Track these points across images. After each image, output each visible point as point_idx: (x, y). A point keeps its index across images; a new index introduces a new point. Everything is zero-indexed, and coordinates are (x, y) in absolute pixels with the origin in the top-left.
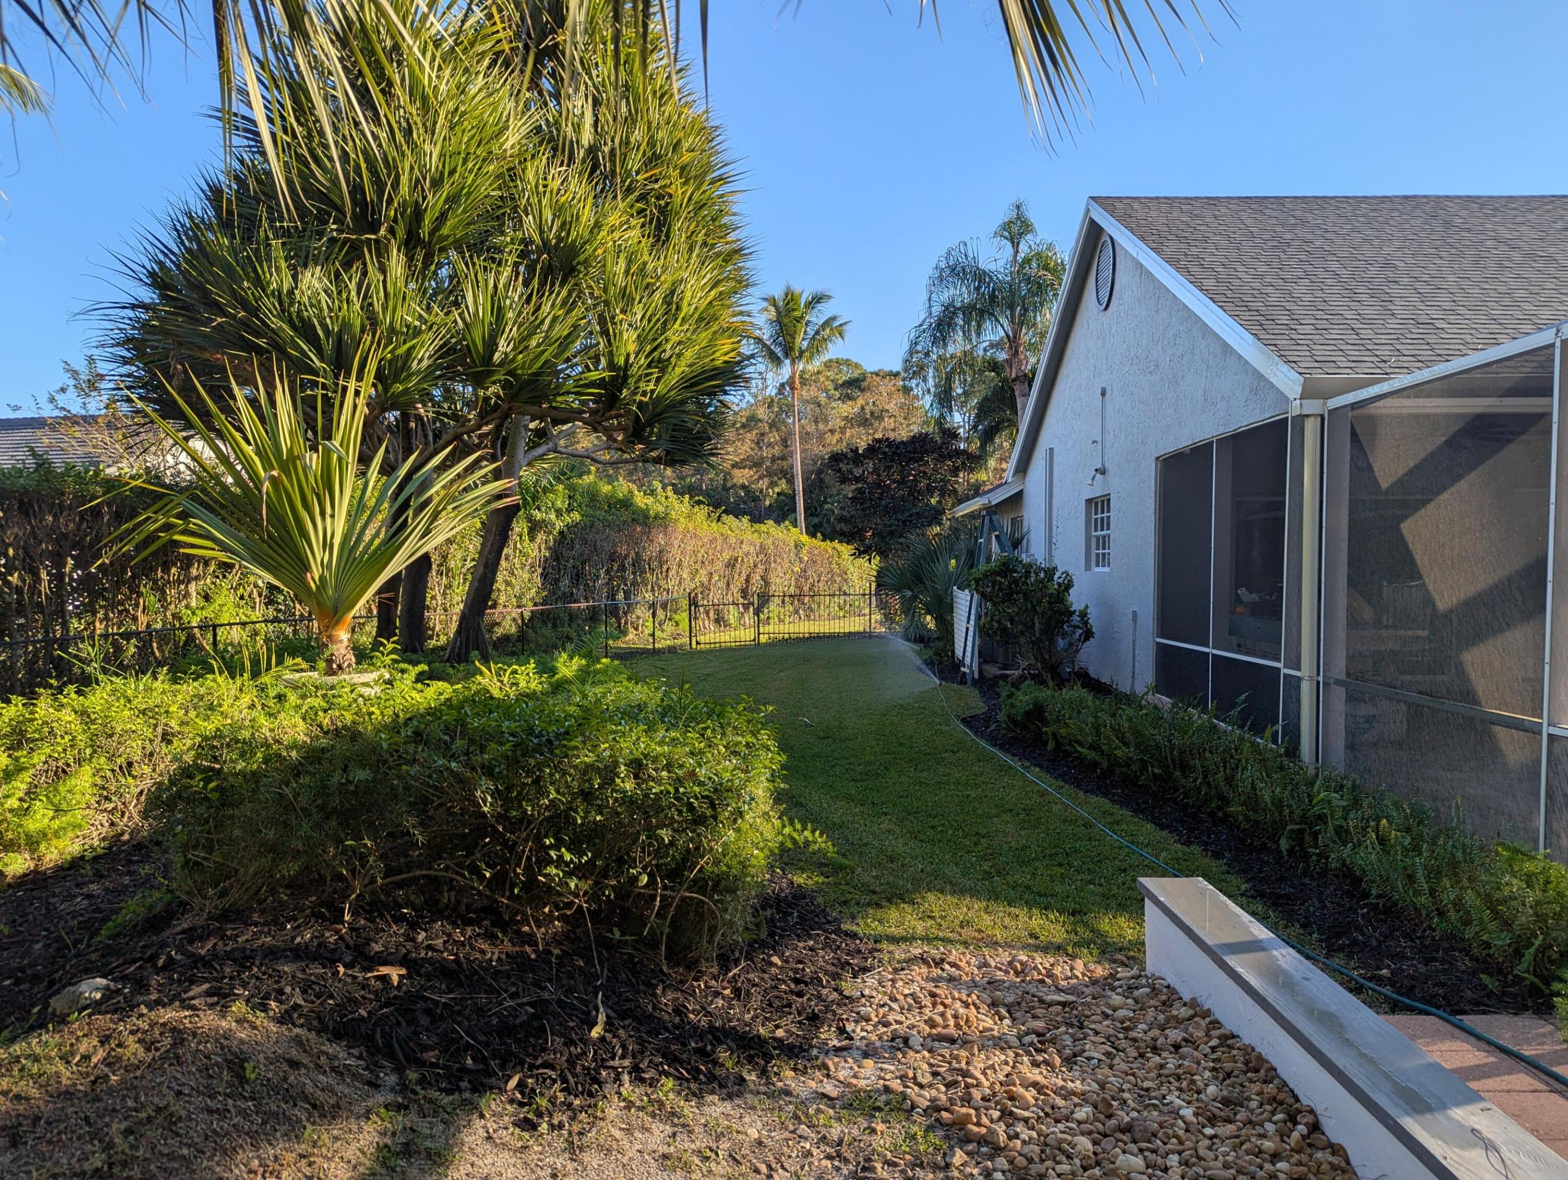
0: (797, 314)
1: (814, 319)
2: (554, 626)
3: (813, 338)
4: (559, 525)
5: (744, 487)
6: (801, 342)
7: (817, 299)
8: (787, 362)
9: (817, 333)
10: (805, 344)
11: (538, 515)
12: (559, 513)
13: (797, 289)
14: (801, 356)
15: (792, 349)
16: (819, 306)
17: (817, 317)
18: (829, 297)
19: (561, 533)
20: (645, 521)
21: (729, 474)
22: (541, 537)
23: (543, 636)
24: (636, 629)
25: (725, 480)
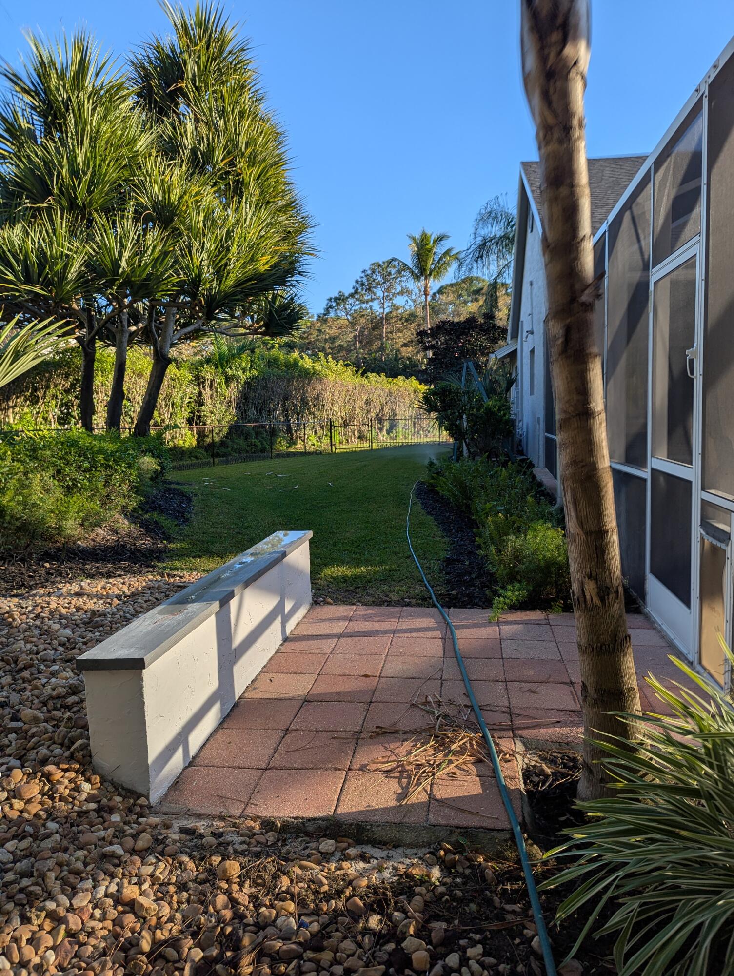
0: (428, 247)
1: (438, 251)
2: (246, 439)
3: (438, 262)
4: (243, 377)
5: (409, 358)
6: (430, 265)
7: (441, 238)
8: (423, 278)
9: (441, 259)
10: (433, 266)
11: (230, 372)
12: (244, 370)
13: (429, 233)
14: (430, 274)
15: (425, 270)
16: (442, 243)
17: (440, 250)
18: (448, 237)
19: (245, 382)
20: (308, 376)
21: (399, 350)
22: (233, 385)
23: (237, 443)
24: (304, 441)
25: (396, 354)
